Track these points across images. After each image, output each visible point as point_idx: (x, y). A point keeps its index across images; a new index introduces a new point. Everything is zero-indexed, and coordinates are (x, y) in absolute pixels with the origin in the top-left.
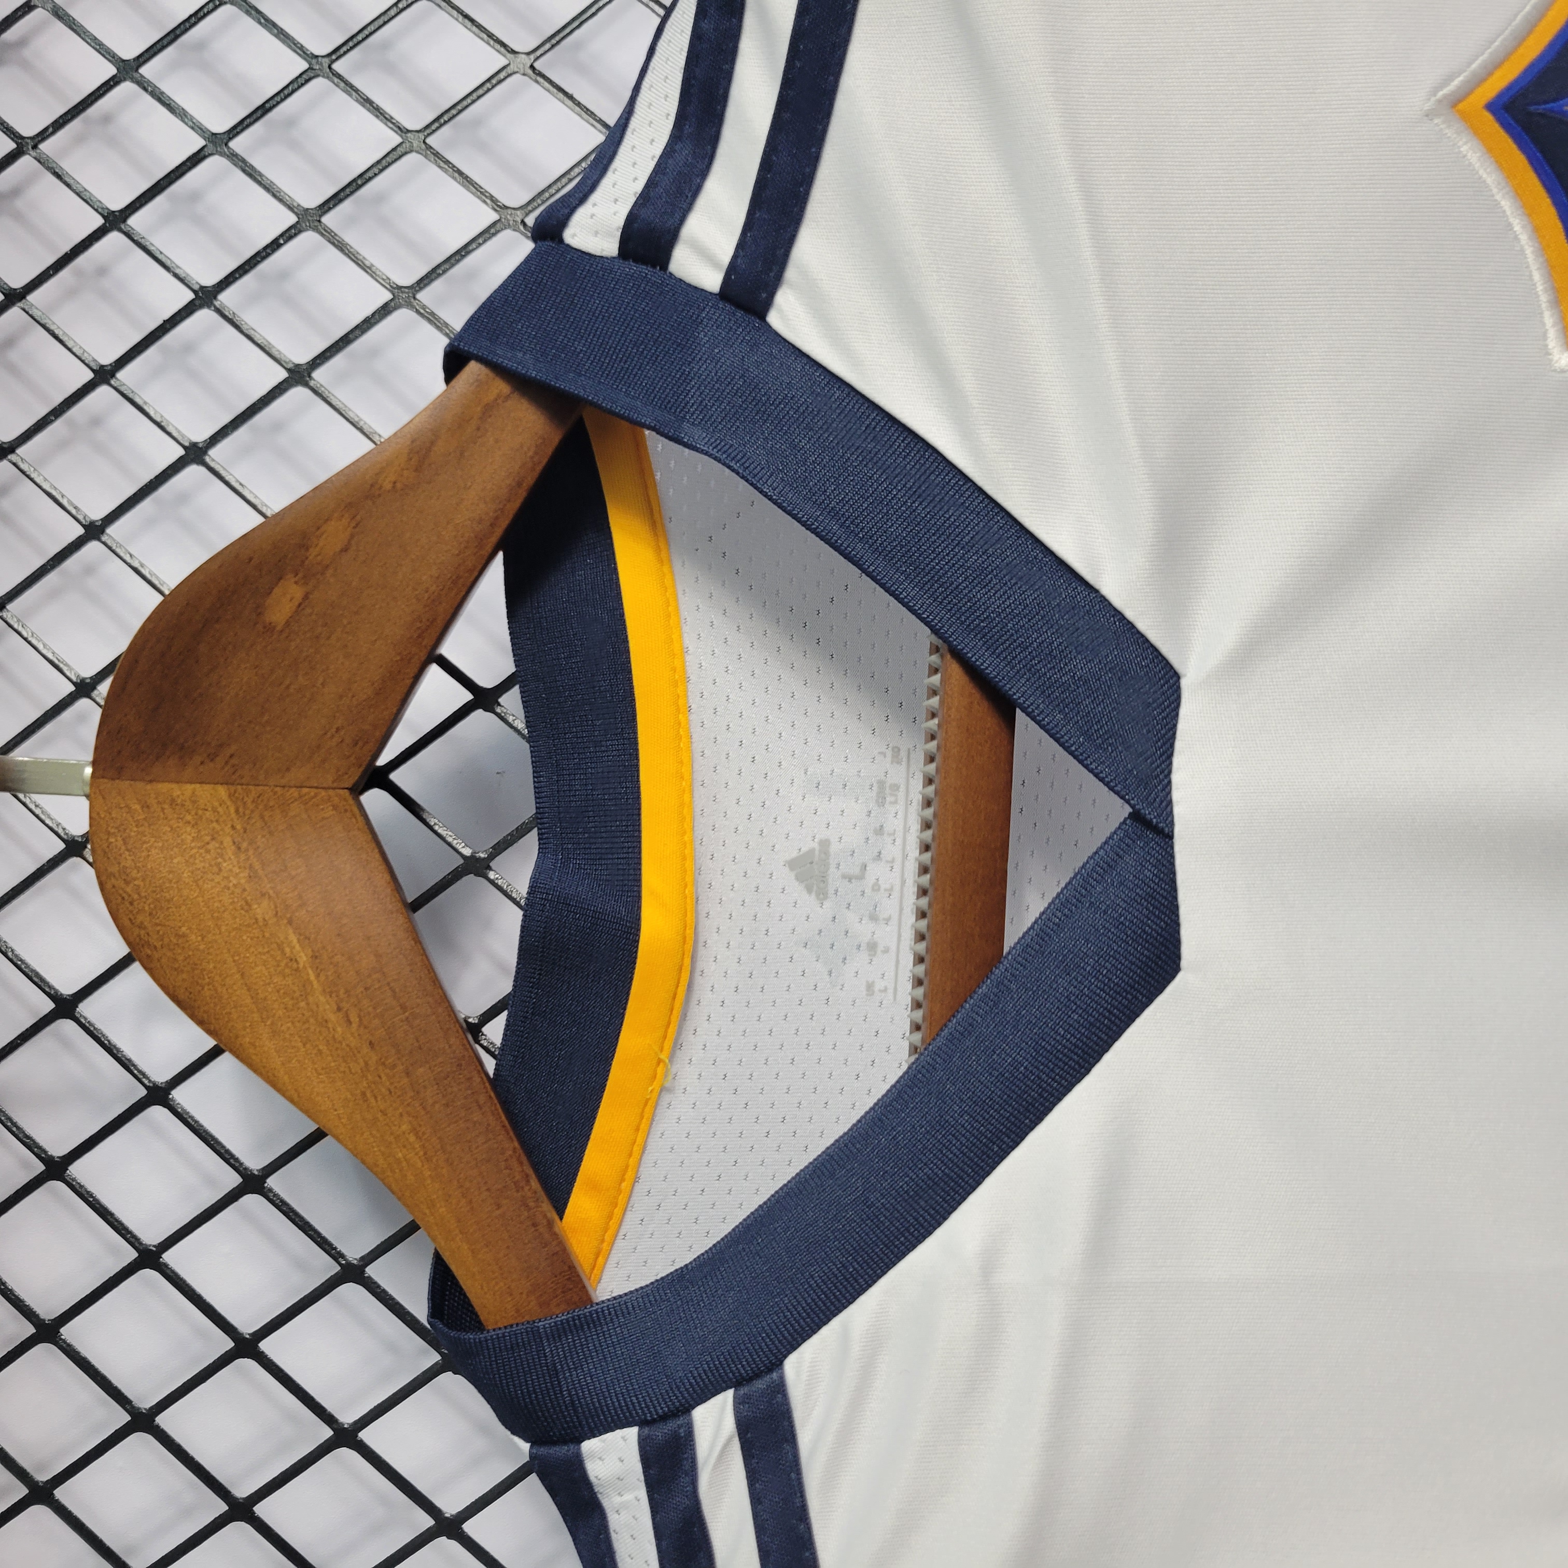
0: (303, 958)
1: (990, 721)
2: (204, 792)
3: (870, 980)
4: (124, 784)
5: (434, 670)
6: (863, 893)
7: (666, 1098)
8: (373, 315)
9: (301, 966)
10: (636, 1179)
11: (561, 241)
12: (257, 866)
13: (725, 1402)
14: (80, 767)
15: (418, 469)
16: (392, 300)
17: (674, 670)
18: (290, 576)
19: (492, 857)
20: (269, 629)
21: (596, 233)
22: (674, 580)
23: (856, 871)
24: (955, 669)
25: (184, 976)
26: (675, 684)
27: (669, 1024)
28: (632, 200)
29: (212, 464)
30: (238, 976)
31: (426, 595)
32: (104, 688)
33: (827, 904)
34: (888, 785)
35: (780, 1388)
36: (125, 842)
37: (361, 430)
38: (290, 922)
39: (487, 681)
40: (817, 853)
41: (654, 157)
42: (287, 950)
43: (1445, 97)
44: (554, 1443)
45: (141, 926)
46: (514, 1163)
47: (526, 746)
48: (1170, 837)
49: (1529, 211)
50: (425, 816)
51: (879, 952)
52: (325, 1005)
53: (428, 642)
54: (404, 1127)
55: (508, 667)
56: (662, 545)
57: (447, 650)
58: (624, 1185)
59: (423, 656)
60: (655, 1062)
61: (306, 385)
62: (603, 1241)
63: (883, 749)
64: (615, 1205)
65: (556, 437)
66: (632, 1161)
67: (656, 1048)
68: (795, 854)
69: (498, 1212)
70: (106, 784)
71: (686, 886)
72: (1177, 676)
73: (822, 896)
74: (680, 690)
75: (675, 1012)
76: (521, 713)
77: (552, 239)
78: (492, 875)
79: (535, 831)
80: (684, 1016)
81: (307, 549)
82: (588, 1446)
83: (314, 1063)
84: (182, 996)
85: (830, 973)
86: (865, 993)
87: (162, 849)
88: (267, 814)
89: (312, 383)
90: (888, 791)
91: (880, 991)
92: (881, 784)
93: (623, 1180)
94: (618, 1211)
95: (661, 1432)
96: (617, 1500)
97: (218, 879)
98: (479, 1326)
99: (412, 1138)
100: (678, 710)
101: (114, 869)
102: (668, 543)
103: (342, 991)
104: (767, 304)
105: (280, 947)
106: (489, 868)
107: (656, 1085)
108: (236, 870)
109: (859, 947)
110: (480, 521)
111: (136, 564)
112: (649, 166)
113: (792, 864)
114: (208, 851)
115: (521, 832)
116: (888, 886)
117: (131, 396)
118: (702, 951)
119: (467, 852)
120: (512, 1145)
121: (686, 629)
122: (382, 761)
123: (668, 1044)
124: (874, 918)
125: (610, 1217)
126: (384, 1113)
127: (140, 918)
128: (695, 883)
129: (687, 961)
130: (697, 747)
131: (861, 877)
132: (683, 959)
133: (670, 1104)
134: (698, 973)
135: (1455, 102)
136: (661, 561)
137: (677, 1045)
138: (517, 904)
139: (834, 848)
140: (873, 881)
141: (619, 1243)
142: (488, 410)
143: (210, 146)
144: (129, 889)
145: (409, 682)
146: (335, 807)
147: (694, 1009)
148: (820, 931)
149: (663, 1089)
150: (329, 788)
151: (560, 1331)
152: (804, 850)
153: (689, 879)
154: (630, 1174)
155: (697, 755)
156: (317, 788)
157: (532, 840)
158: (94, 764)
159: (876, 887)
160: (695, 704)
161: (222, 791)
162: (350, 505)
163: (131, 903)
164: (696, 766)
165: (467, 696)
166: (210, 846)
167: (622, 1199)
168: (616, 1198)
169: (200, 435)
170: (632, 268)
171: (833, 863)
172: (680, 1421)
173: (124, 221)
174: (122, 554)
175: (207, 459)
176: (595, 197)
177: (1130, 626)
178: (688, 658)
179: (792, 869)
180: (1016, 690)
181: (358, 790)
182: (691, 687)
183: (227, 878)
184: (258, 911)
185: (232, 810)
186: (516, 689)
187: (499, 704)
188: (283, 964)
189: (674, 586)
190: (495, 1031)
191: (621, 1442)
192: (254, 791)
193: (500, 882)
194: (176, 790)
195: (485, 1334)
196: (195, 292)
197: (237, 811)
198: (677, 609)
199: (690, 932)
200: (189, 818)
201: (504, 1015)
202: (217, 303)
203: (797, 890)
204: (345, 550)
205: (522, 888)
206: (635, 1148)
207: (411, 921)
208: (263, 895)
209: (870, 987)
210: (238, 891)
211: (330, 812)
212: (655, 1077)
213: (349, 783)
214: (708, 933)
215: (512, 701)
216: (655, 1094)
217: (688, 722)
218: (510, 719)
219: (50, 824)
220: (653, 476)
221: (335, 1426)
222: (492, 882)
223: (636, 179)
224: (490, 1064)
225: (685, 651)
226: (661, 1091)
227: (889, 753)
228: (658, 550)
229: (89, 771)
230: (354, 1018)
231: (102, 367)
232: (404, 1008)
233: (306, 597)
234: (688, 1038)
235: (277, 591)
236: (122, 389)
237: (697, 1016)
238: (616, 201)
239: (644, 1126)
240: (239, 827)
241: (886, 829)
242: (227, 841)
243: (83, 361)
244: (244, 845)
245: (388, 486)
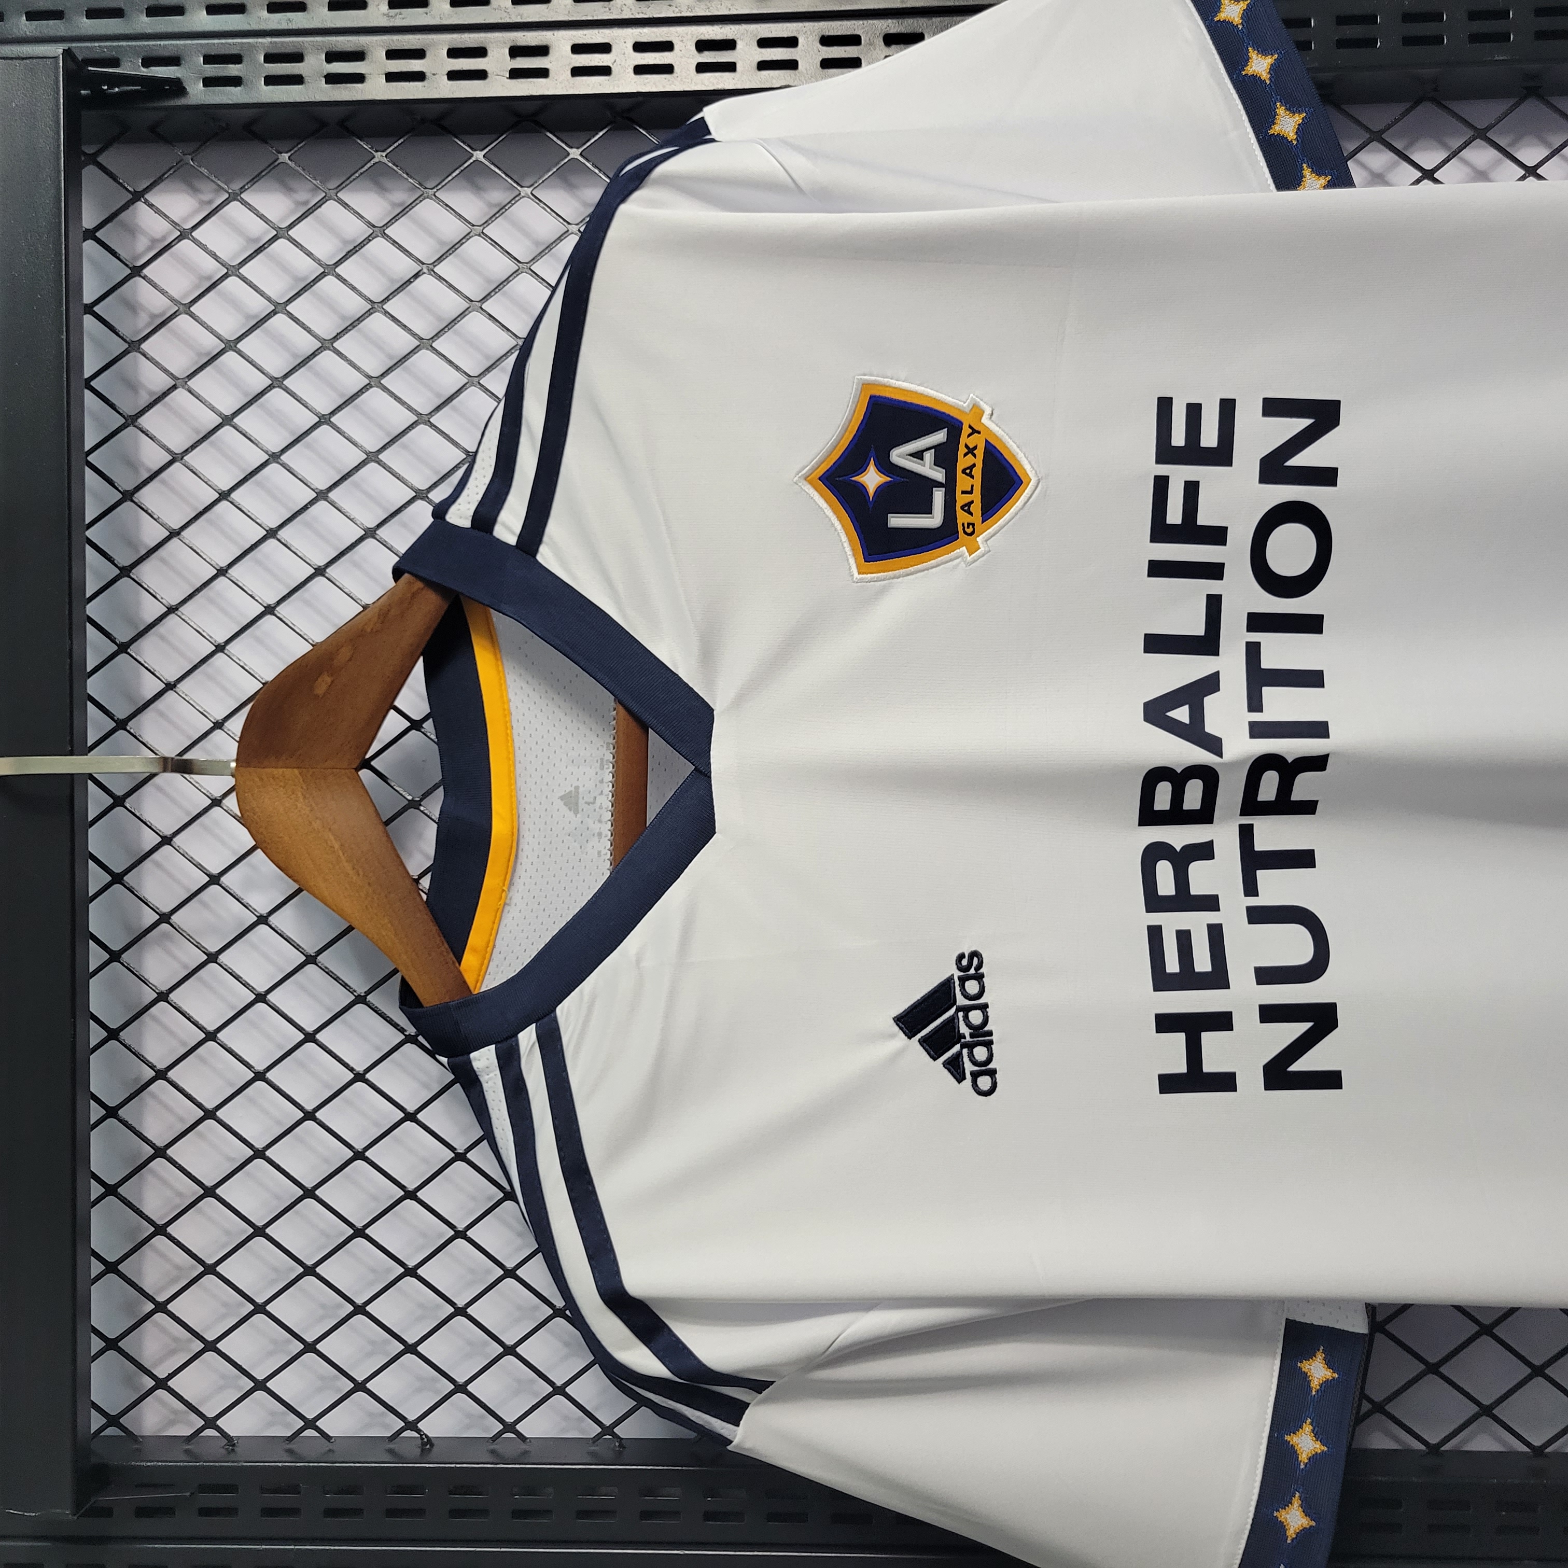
0: (337, 846)
1: (637, 731)
2: (288, 772)
3: (599, 850)
4: (251, 769)
5: (392, 712)
6: (595, 810)
7: (507, 908)
8: (356, 541)
9: (336, 849)
10: (494, 946)
11: (445, 520)
12: (313, 804)
13: (532, 1029)
14: (228, 762)
15: (382, 622)
16: (365, 535)
17: (504, 710)
18: (326, 673)
19: (422, 800)
20: (317, 696)
21: (461, 517)
22: (503, 668)
23: (592, 800)
24: (621, 708)
25: (283, 856)
26: (505, 716)
27: (507, 873)
28: (476, 504)
29: (278, 615)
30: (307, 855)
31: (388, 680)
32: (236, 725)
33: (578, 816)
34: (605, 760)
35: (555, 1020)
36: (252, 795)
37: (352, 598)
38: (330, 829)
39: (416, 717)
40: (573, 792)
41: (485, 484)
42: (329, 842)
43: (802, 475)
44: (457, 1056)
45: (262, 833)
46: (436, 936)
47: (436, 747)
48: (710, 777)
49: (840, 519)
50: (389, 781)
51: (603, 837)
52: (348, 867)
53: (390, 701)
54: (386, 921)
55: (427, 710)
56: (497, 651)
57: (397, 703)
58: (489, 949)
59: (387, 707)
60: (501, 890)
61: (324, 576)
62: (479, 975)
63: (602, 744)
64: (485, 959)
65: (446, 607)
66: (492, 938)
67: (501, 884)
68: (563, 793)
69: (431, 958)
70: (242, 769)
71: (513, 810)
72: (713, 710)
73: (576, 812)
74: (507, 719)
75: (509, 867)
76: (434, 732)
77: (441, 519)
78: (422, 808)
79: (442, 787)
80: (514, 870)
81: (333, 661)
82: (472, 1055)
83: (344, 893)
84: (282, 865)
85: (581, 847)
86: (597, 856)
87: (269, 799)
88: (317, 781)
89: (327, 575)
90: (605, 763)
91: (604, 855)
92: (602, 759)
93: (488, 947)
94: (486, 962)
95: (504, 1045)
96: (487, 1077)
97: (296, 811)
98: (421, 1005)
99: (389, 925)
100: (507, 728)
101: (248, 808)
102: (500, 652)
103: (355, 861)
104: (536, 551)
105: (326, 841)
106: (420, 805)
107: (502, 902)
108: (304, 807)
109: (594, 835)
110: (411, 645)
111: (242, 664)
112: (483, 489)
113: (562, 798)
114: (291, 799)
115: (436, 787)
116: (606, 807)
117: (236, 582)
118: (521, 840)
119: (410, 798)
120: (434, 928)
121: (510, 690)
122: (367, 756)
123: (507, 883)
124: (600, 821)
125: (482, 964)
126: (376, 914)
127: (261, 830)
128: (518, 809)
129: (515, 844)
130: (517, 745)
131: (594, 803)
132: (512, 843)
133: (509, 911)
134: (520, 850)
135: (806, 478)
136: (497, 660)
137: (511, 884)
138: (435, 821)
139: (581, 790)
140: (599, 804)
141: (487, 976)
142: (414, 595)
143: (271, 459)
144: (255, 817)
145: (381, 719)
146: (349, 778)
147: (519, 867)
148: (576, 828)
149: (505, 904)
150: (345, 769)
151: (460, 1006)
152: (567, 791)
153: (514, 806)
154: (491, 944)
155: (517, 749)
156: (340, 769)
157: (440, 792)
158: (237, 760)
159: (601, 808)
160: (515, 724)
161: (296, 771)
162: (351, 640)
163: (257, 823)
164: (516, 755)
165: (408, 724)
166: (292, 797)
167: (488, 955)
168: (485, 955)
169: (272, 601)
170: (476, 533)
171: (580, 796)
172: (513, 1039)
173: (229, 495)
174: (235, 659)
175: (276, 612)
176: (460, 500)
177: (691, 689)
178: (511, 704)
179: (562, 800)
180: (647, 717)
181: (358, 769)
182: (513, 717)
183: (300, 811)
184: (315, 825)
185: (301, 780)
186: (431, 720)
187: (423, 728)
188: (327, 849)
189: (504, 671)
190: (425, 883)
191: (488, 1052)
192: (311, 771)
193: (426, 812)
194: (276, 772)
195: (423, 1009)
196: (267, 531)
197: (303, 781)
198: (505, 681)
199: (515, 831)
200: (282, 784)
201: (429, 875)
202: (278, 537)
203: (564, 810)
204: (350, 660)
205: (436, 814)
206: (493, 932)
207: (385, 829)
208: (317, 818)
209: (599, 852)
210: (305, 816)
211: (346, 780)
212: (501, 898)
213: (355, 766)
214: (524, 831)
215: (429, 726)
216: (501, 907)
217: (512, 733)
218: (429, 734)
219: (205, 792)
220: (492, 620)
221: (354, 1072)
222: (422, 812)
223: (477, 494)
224: (424, 897)
225: (509, 701)
226: (504, 905)
227: (605, 746)
228: (495, 655)
229: (233, 765)
230: (361, 873)
231: (221, 567)
232: (384, 867)
233: (333, 682)
234: (516, 880)
235: (320, 680)
236: (232, 578)
237: (520, 870)
238: (469, 503)
239: (497, 921)
240: (305, 788)
241: (604, 780)
242: (300, 794)
243: (212, 565)
244: (307, 796)
245: (369, 630)
